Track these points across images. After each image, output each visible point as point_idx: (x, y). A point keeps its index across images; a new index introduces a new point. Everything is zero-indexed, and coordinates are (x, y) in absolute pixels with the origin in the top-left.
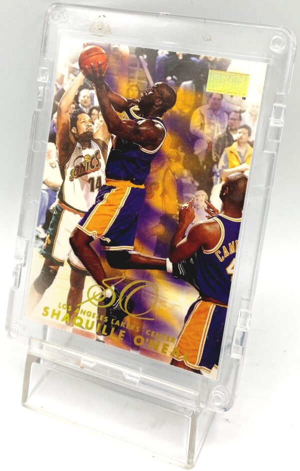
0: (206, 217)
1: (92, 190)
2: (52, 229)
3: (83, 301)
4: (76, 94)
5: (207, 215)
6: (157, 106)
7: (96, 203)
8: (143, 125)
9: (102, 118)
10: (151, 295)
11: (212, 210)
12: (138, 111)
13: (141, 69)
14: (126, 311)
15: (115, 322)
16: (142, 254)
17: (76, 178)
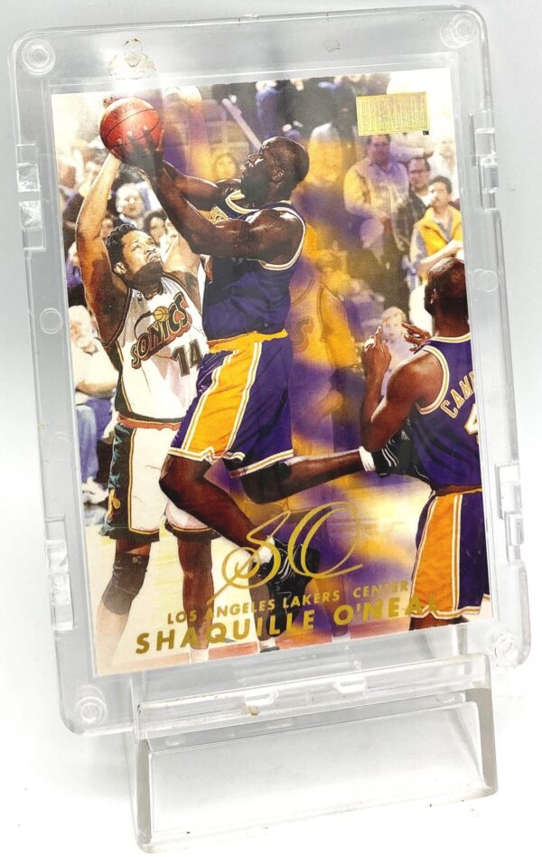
0: (411, 350)
1: (185, 371)
2: (118, 477)
3: (216, 590)
4: (110, 197)
5: (412, 346)
6: (276, 182)
7: (199, 394)
8: (257, 222)
9: (172, 230)
10: (346, 524)
11: (418, 335)
12: (242, 199)
13: (230, 123)
14: (308, 573)
15: (289, 602)
16: (312, 458)
17: (145, 360)
